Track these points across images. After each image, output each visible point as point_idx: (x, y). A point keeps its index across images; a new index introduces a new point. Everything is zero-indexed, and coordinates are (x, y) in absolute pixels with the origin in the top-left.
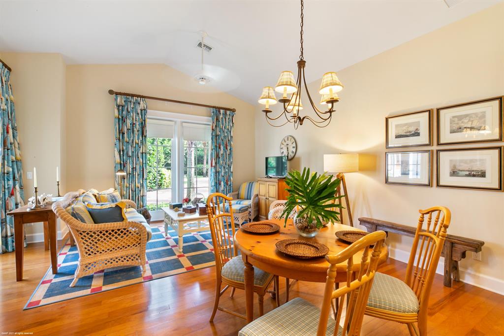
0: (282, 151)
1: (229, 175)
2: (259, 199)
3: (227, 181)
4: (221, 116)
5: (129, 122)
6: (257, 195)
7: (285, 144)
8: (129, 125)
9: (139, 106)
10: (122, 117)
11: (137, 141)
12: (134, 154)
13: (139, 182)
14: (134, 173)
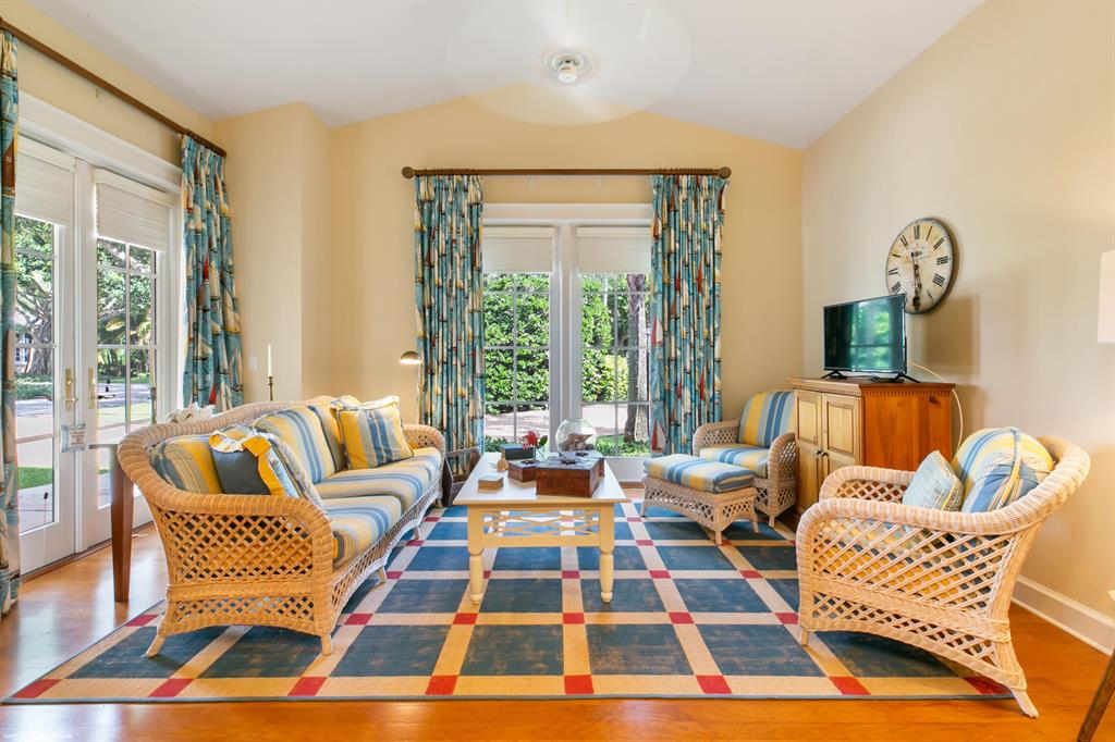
0: (894, 280)
1: (708, 366)
2: (797, 451)
3: (701, 386)
4: (683, 195)
5: (442, 237)
6: (792, 438)
7: (906, 253)
8: (442, 243)
9: (466, 196)
10: (430, 228)
11: (460, 282)
12: (454, 316)
13: (464, 384)
14: (454, 362)
